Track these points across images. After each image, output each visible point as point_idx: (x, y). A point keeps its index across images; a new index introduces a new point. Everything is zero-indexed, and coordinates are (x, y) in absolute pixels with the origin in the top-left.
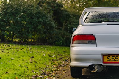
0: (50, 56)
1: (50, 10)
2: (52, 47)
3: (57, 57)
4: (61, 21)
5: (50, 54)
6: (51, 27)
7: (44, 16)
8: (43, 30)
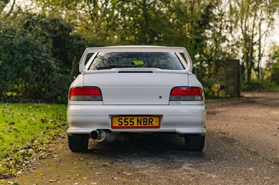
0: (43, 121)
1: (47, 37)
2: (49, 106)
3: (56, 124)
4: (68, 57)
5: (44, 119)
6: (49, 70)
7: (36, 49)
8: (34, 76)
